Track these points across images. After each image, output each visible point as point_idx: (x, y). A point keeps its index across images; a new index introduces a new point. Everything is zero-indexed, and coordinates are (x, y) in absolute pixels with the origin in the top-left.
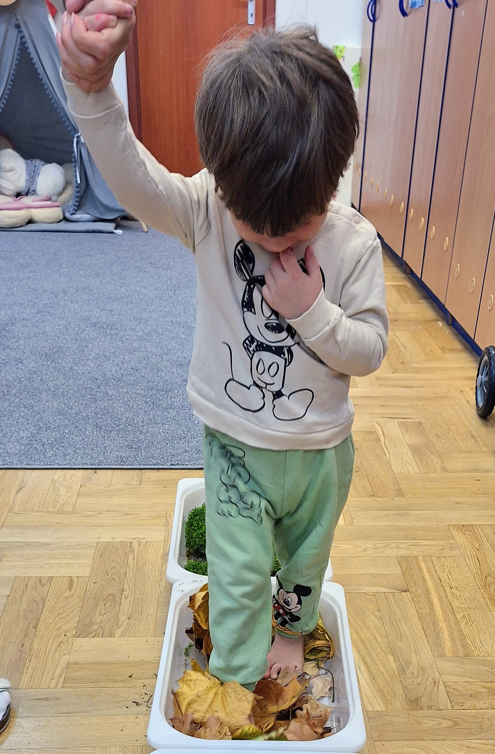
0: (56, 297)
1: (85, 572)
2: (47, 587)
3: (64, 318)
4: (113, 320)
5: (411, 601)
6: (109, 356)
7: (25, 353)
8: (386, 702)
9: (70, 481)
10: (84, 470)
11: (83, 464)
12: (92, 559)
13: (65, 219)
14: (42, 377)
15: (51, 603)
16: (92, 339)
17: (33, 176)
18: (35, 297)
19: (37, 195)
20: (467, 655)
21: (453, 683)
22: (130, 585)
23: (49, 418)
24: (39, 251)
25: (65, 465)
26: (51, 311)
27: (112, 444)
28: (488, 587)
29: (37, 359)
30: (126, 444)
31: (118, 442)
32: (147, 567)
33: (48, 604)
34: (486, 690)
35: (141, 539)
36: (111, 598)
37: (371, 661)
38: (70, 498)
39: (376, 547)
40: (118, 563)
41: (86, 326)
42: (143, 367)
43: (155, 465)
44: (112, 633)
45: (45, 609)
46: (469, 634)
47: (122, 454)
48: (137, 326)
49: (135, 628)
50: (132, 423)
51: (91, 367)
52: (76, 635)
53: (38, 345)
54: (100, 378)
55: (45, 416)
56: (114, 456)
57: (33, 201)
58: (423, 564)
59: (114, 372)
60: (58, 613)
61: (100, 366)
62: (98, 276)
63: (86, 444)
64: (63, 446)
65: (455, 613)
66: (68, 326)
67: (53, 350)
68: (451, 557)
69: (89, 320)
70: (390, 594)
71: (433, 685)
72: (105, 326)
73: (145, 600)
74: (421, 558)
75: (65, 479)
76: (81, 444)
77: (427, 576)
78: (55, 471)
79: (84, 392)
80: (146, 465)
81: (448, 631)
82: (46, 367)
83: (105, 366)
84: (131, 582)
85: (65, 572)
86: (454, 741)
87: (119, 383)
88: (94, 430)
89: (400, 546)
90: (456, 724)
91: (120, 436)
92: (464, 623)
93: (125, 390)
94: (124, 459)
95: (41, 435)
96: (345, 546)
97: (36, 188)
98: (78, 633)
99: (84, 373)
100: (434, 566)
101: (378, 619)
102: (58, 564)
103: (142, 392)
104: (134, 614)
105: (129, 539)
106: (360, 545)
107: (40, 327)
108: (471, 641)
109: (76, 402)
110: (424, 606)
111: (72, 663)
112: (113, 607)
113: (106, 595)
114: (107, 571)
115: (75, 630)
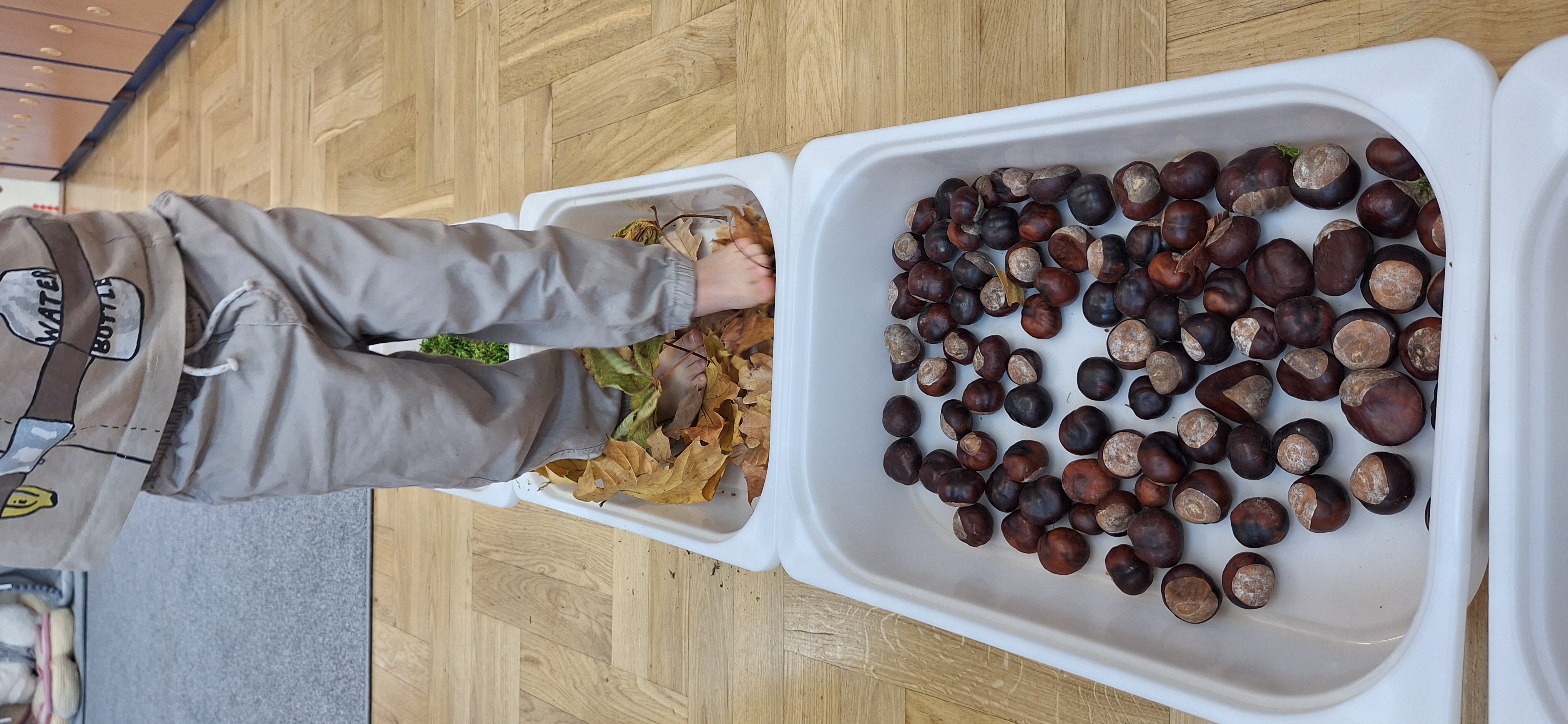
0: (159, 631)
2: (536, 703)
3: (183, 623)
4: (184, 549)
5: (565, 79)
6: (227, 561)
7: (223, 689)
9: (387, 642)
10: (374, 618)
11: (364, 619)
12: (496, 620)
13: (69, 606)
14: (253, 667)
15: (559, 698)
16: (207, 584)
18: (159, 663)
19: (33, 646)
22: (536, 562)
23: (304, 665)
24: (107, 648)
25: (365, 648)
26: (174, 641)
27: (339, 570)
29: (231, 672)
30: (338, 547)
31: (336, 559)
32: (509, 531)
33: (561, 703)
35: (468, 537)
36: (553, 595)
37: (656, 147)
38: (411, 646)
40: (502, 578)
41: (191, 590)
43: (366, 504)
44: (605, 600)
45: (568, 709)
47: (351, 555)
49: (600, 560)
50: (311, 534)
51: (241, 591)
52: (608, 662)
53: (214, 668)
54: (254, 579)
55: (301, 670)
56: (354, 569)
58: (510, 61)
60: (573, 689)
61: (240, 576)
63: (337, 612)
64: (340, 648)
67: (220, 645)
68: (500, 13)
69: (184, 586)
70: (554, 117)
71: (695, 39)
73: (558, 539)
74: (502, 65)
75: (385, 650)
76: (338, 620)
77: (529, 53)
78: (373, 666)
79: (271, 606)
80: (366, 519)
81: (611, 14)
82: (240, 659)
83: (239, 569)
84: (530, 560)
85: (514, 668)
87: (260, 550)
88: (320, 597)
89: (484, 100)
91: (327, 556)
93: (269, 541)
94: (358, 552)
95: (326, 681)
96: (484, 194)
97: (24, 648)
98: (604, 658)
99: (248, 602)
100: (514, 41)
101: (592, 138)
102: (502, 677)
104: (579, 559)
105: (469, 556)
106: (482, 168)
107: (193, 661)
109: (283, 619)
110: (574, 57)
111: (649, 674)
112: (567, 594)
113: (548, 603)
114: (513, 598)
115: (599, 663)
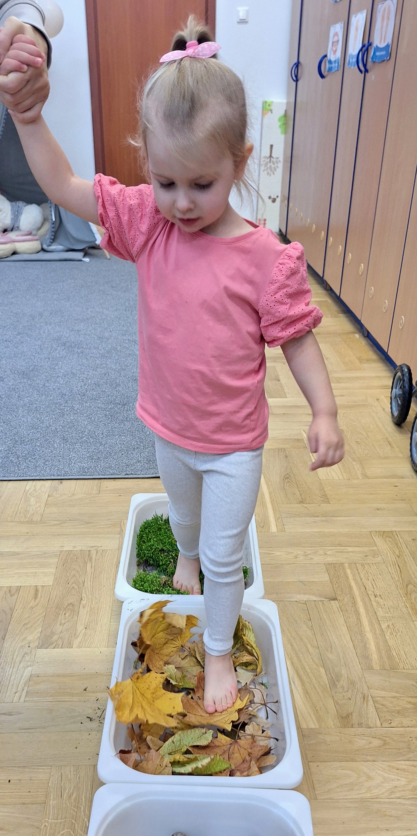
0: (34, 320)
1: (49, 581)
2: (15, 597)
3: (39, 339)
4: (80, 339)
5: (340, 610)
6: (75, 372)
7: (6, 371)
8: (319, 719)
9: (40, 491)
10: (52, 481)
11: (51, 475)
12: (55, 568)
13: (43, 250)
14: (19, 394)
15: (18, 613)
16: (62, 357)
17: (17, 215)
18: (16, 321)
19: (20, 230)
20: (393, 668)
21: (381, 698)
22: (88, 595)
23: (24, 432)
24: (21, 279)
25: (36, 476)
26: (29, 332)
27: (76, 456)
28: (409, 595)
29: (15, 377)
30: (88, 455)
31: (81, 454)
33: (16, 615)
34: (412, 706)
35: (99, 547)
36: (71, 607)
37: (304, 673)
38: (39, 509)
39: (306, 554)
40: (77, 571)
41: (58, 345)
42: (104, 382)
43: (112, 475)
44: (70, 643)
45: (13, 619)
46: (394, 644)
47: (84, 465)
48: (99, 344)
49: (91, 638)
50: (94, 435)
51: (60, 384)
53: (17, 365)
54: (67, 394)
56: (77, 467)
57: (17, 236)
58: (349, 571)
59: (80, 388)
60: (24, 623)
61: (68, 382)
62: (69, 300)
63: (54, 455)
64: (35, 458)
65: (380, 622)
66: (43, 345)
67: (29, 368)
68: (374, 564)
69: (60, 340)
70: (319, 602)
71: (362, 700)
72: (73, 345)
73: (101, 609)
74: (346, 565)
75: (35, 490)
76: (49, 456)
77: (353, 584)
78: (27, 481)
79: (54, 407)
80: (104, 475)
81: (374, 642)
82: (23, 384)
83: (72, 382)
84: (88, 590)
85: (31, 582)
86: (384, 763)
87: (83, 397)
88: (61, 443)
89: (328, 553)
90: (385, 743)
91: (83, 447)
92: (389, 634)
93: (88, 405)
94: (86, 469)
95: (17, 449)
96: (278, 553)
97: (19, 225)
98: (41, 644)
99: (54, 389)
100: (359, 574)
101: (309, 628)
102: (26, 574)
103: (103, 406)
104: (91, 624)
105: (88, 548)
106: (292, 551)
107: (19, 348)
108: (396, 652)
109: (47, 416)
110: (351, 615)
111: (34, 675)
112: (72, 617)
113: (66, 605)
114: (68, 580)
115: (38, 641)
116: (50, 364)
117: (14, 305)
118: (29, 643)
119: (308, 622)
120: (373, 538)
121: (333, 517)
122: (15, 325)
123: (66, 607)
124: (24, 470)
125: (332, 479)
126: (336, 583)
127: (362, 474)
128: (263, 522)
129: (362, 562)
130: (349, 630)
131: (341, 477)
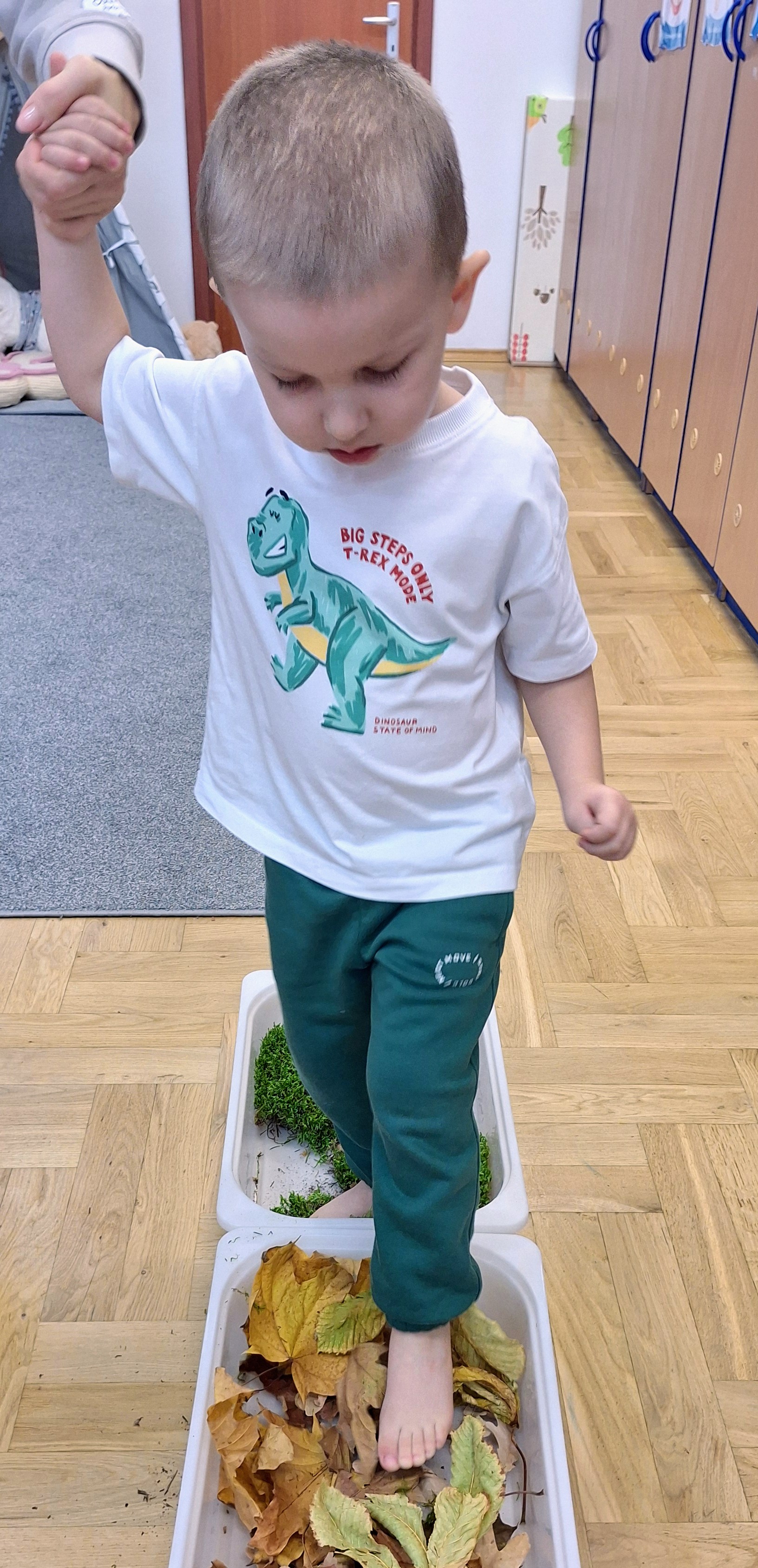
0: (60, 548)
1: (70, 1157)
3: (70, 592)
4: (152, 594)
5: (667, 1235)
6: (141, 670)
8: (622, 1500)
9: (59, 943)
10: (84, 919)
11: (84, 907)
12: (85, 1127)
14: (26, 717)
15: (4, 1234)
16: (114, 635)
17: (33, 318)
18: (24, 549)
19: (39, 350)
21: (751, 1451)
22: (150, 1191)
23: (31, 806)
24: (37, 454)
25: (52, 909)
26: (50, 577)
27: (136, 862)
30: (161, 861)
31: (148, 858)
32: (181, 1145)
35: (176, 1077)
36: (113, 1221)
37: (593, 1387)
38: (56, 984)
39: (601, 1099)
40: (131, 1135)
41: (106, 607)
42: (198, 694)
43: (207, 908)
44: (109, 1309)
47: (153, 884)
48: (191, 607)
49: (152, 1298)
51: (109, 696)
52: (45, 1315)
53: (22, 649)
54: (123, 719)
56: (138, 889)
57: (32, 362)
58: (685, 1143)
59: (148, 706)
60: (14, 1257)
61: (126, 692)
62: (132, 503)
63: (90, 861)
65: (750, 1266)
66: (76, 607)
68: (737, 1127)
69: (112, 595)
70: (626, 1216)
71: (712, 1454)
73: (175, 1228)
74: (681, 1128)
75: (49, 940)
76: (82, 863)
77: (694, 1173)
78: (35, 919)
79: (94, 749)
80: (192, 909)
81: (737, 1314)
82: (33, 695)
83: (133, 692)
84: (151, 1181)
85: (35, 1158)
87: (155, 728)
89: (643, 1099)
91: (151, 843)
94: (156, 896)
96: (543, 1098)
97: (36, 339)
98: (48, 1309)
99: (98, 708)
100: (707, 1149)
101: (605, 1279)
102: (25, 1137)
104: (153, 1263)
105: (154, 1078)
106: (572, 1094)
107: (29, 611)
109: (80, 770)
110: (690, 1249)
111: (32, 1386)
112: (115, 1244)
113: (104, 1215)
114: (110, 1154)
115: (42, 1302)
116: (89, 649)
117: (21, 513)
118: (25, 1307)
119: (602, 1262)
120: (735, 1066)
121: (654, 1014)
122: (21, 560)
123: (104, 1222)
124: (29, 893)
125: (652, 924)
126: (660, 1171)
127: (714, 915)
128: (512, 1025)
129: (714, 1121)
130: (686, 1284)
131: (671, 921)
